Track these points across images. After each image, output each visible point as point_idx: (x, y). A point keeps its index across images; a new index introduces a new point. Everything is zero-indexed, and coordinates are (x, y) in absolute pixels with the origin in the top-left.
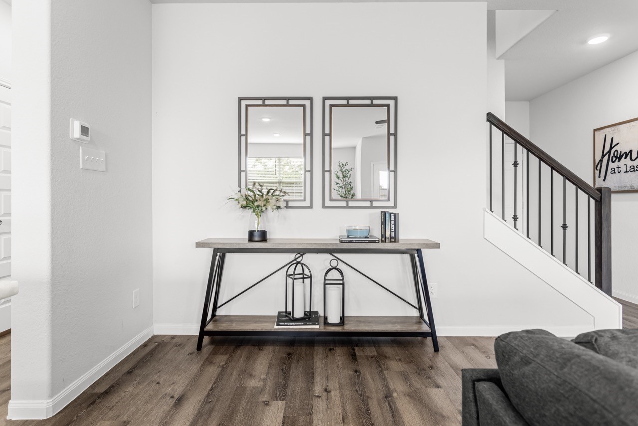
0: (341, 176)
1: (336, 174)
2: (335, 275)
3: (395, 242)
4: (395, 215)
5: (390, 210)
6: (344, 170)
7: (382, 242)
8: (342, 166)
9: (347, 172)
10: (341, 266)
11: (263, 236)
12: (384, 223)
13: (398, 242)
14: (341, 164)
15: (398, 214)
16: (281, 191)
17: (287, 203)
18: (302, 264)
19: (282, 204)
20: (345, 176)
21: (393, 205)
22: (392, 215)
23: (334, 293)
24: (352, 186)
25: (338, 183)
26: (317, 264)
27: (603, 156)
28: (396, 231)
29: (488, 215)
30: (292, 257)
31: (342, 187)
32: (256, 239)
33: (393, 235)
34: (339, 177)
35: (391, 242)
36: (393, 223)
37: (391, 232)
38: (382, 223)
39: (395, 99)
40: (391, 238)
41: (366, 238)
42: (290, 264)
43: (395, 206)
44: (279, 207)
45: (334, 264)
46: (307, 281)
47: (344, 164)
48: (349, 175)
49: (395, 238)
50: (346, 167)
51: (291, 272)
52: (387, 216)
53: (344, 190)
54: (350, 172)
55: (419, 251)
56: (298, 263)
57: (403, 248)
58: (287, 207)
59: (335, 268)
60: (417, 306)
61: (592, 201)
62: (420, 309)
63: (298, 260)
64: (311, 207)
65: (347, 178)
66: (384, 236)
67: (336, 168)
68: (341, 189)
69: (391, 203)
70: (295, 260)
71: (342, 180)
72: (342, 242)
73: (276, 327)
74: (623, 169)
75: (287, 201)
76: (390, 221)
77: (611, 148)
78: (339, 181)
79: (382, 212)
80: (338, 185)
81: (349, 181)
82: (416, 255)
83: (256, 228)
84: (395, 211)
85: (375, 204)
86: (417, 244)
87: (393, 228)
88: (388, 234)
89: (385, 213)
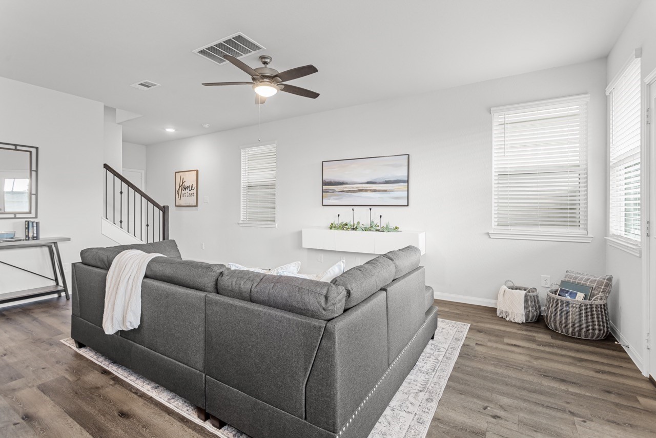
3: (36, 240)
4: (36, 223)
5: (32, 220)
7: (26, 240)
12: (28, 228)
13: (39, 239)
15: (40, 222)
21: (34, 216)
22: (34, 223)
27: (180, 187)
28: (37, 233)
29: (104, 221)
33: (35, 235)
35: (33, 240)
36: (35, 228)
37: (33, 233)
38: (26, 228)
39: (37, 148)
40: (33, 237)
41: (12, 238)
43: (36, 217)
49: (36, 237)
52: (30, 224)
55: (55, 243)
57: (43, 243)
60: (54, 279)
61: (161, 213)
62: (56, 280)
66: (27, 236)
69: (33, 215)
74: (186, 195)
76: (33, 227)
77: (183, 183)
79: (26, 221)
82: (53, 246)
84: (36, 220)
85: (19, 216)
86: (54, 240)
87: (35, 231)
88: (31, 235)
89: (28, 222)
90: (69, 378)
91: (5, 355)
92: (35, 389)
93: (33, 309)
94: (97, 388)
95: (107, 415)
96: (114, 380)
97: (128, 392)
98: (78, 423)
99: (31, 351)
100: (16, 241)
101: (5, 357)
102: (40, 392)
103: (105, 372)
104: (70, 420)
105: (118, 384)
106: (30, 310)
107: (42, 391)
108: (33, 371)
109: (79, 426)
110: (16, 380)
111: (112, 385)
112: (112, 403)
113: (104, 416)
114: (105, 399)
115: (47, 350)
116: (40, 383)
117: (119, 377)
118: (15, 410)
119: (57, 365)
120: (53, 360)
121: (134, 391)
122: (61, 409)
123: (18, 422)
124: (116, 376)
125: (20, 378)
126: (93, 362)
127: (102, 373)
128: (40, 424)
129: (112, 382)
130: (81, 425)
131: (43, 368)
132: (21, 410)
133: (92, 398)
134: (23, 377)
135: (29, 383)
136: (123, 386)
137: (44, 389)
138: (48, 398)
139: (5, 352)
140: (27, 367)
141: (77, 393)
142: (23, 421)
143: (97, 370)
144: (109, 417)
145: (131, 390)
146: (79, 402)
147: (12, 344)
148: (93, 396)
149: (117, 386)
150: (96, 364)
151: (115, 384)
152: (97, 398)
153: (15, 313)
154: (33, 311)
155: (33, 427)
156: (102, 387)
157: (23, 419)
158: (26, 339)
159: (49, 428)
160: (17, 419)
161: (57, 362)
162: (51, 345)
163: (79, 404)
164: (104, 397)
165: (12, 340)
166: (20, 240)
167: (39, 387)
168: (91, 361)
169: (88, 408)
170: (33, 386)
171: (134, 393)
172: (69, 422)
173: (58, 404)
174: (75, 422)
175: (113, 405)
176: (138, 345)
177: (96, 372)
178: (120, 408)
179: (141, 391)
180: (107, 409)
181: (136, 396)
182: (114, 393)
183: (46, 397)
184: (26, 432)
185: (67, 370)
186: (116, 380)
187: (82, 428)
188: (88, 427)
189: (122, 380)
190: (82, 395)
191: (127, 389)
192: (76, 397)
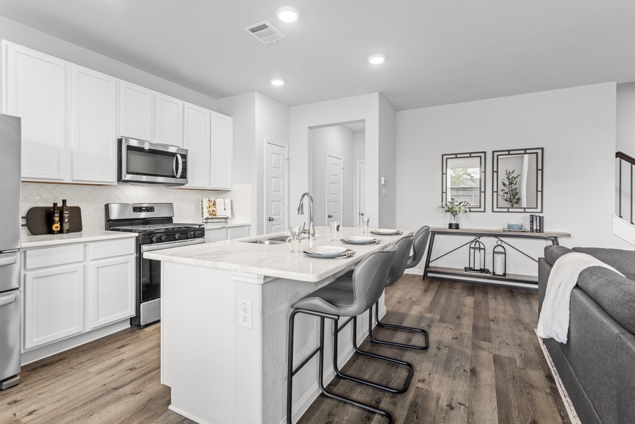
0: (507, 183)
1: (503, 182)
2: (500, 249)
3: (540, 232)
4: (540, 217)
5: (537, 214)
6: (510, 178)
7: (531, 232)
8: (508, 174)
9: (514, 179)
10: (503, 244)
11: (457, 226)
12: (532, 222)
13: (542, 232)
14: (508, 172)
15: (543, 217)
16: (465, 202)
17: (470, 210)
18: (479, 242)
19: (468, 210)
20: (511, 183)
22: (538, 218)
23: (499, 259)
24: (517, 191)
25: (503, 190)
26: (489, 243)
28: (540, 227)
30: (473, 238)
31: (507, 193)
32: (453, 227)
33: (538, 228)
34: (504, 185)
35: (537, 232)
36: (538, 221)
37: (537, 226)
38: (531, 222)
40: (537, 230)
41: (520, 229)
42: (472, 242)
43: (542, 212)
44: (466, 211)
45: (500, 243)
46: (482, 251)
47: (511, 172)
48: (514, 182)
49: (540, 230)
50: (513, 175)
51: (473, 245)
52: (534, 218)
53: (509, 195)
54: (517, 179)
55: (555, 238)
56: (477, 241)
57: (546, 236)
58: (470, 211)
59: (500, 245)
63: (477, 240)
64: (484, 211)
65: (513, 185)
66: (532, 228)
67: (502, 176)
68: (505, 195)
69: (539, 210)
70: (475, 239)
71: (508, 186)
72: (504, 231)
73: (464, 272)
75: (470, 208)
76: (536, 220)
78: (505, 188)
79: (531, 215)
80: (504, 192)
81: (515, 187)
82: (554, 240)
83: (453, 222)
84: (541, 215)
85: (527, 210)
86: (555, 234)
87: (538, 224)
88: (535, 228)
89: (533, 216)
90: (518, 363)
91: (493, 321)
92: (491, 356)
93: (534, 294)
94: (532, 386)
95: (521, 414)
96: (551, 390)
97: (556, 410)
98: (497, 401)
99: (509, 326)
100: (522, 231)
101: (491, 322)
102: (492, 360)
103: (550, 378)
104: (494, 395)
105: (553, 396)
106: (532, 294)
107: (494, 360)
108: (500, 342)
109: (496, 404)
110: (486, 341)
111: (546, 393)
112: (534, 409)
113: (519, 413)
114: (531, 401)
115: (520, 331)
116: (497, 353)
117: (558, 391)
118: (471, 361)
119: (518, 347)
120: (518, 342)
121: (562, 414)
122: (495, 382)
123: (467, 370)
124: (557, 388)
125: (489, 342)
126: (546, 362)
127: (546, 377)
128: (476, 382)
129: (548, 390)
130: (498, 405)
131: (507, 344)
132: (473, 364)
133: (521, 391)
134: (491, 342)
135: (491, 349)
136: (556, 402)
137: (497, 360)
138: (493, 368)
139: (494, 319)
140: (499, 337)
141: (514, 378)
142: (469, 372)
143: (544, 372)
144: (522, 417)
145: (560, 411)
146: (511, 386)
147: (501, 315)
148: (524, 390)
149: (550, 398)
150: (548, 365)
151: (550, 394)
152: (525, 394)
153: (520, 293)
154: (533, 296)
155: (471, 380)
156: (537, 388)
157: (471, 371)
158: (513, 316)
159: (479, 389)
160: (468, 368)
161: (520, 345)
162: (526, 329)
163: (509, 388)
164: (531, 397)
165: (504, 312)
166: (525, 232)
167: (494, 356)
168: (546, 360)
169: (512, 396)
170: (492, 352)
171: (561, 415)
172: (493, 395)
173: (496, 377)
174: (496, 399)
175: (534, 411)
176: (569, 364)
177: (542, 372)
178: (537, 418)
179: (570, 421)
180: (526, 408)
181: (560, 420)
182: (543, 401)
183: (493, 366)
184: (466, 380)
185: (521, 355)
186: (554, 391)
187: (497, 408)
188: (501, 411)
189: (559, 395)
190: (517, 382)
191: (557, 408)
192: (511, 381)
